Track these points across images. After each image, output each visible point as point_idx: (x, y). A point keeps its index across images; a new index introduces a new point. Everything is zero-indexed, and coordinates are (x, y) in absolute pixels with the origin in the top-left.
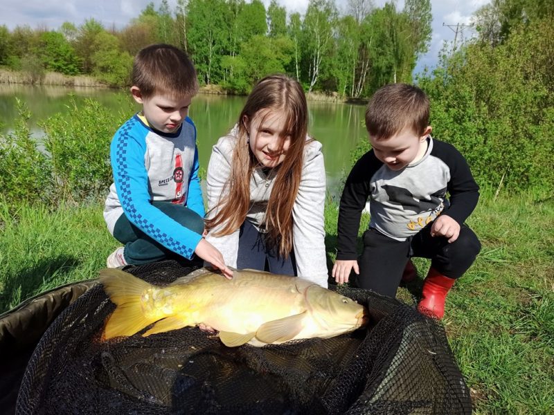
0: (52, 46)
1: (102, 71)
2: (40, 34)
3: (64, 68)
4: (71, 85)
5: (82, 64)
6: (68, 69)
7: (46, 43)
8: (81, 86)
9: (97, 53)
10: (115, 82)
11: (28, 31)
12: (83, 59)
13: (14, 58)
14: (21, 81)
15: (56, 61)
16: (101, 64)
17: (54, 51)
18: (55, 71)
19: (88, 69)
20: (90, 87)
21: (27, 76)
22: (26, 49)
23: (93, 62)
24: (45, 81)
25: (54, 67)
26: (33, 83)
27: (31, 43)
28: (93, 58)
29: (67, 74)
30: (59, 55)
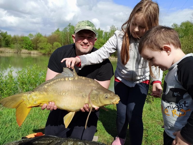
0: (25, 41)
1: (41, 49)
2: (22, 37)
3: (28, 48)
4: (30, 53)
5: (34, 47)
6: (29, 48)
7: (23, 40)
8: (33, 54)
9: (39, 43)
10: (45, 53)
11: (18, 36)
12: (35, 45)
13: (12, 45)
14: (14, 52)
15: (26, 46)
16: (40, 47)
18: (25, 49)
19: (36, 48)
20: (36, 54)
21: (16, 51)
22: (17, 42)
23: (38, 46)
24: (21, 52)
26: (17, 53)
27: (18, 40)
29: (29, 50)
30: (27, 44)
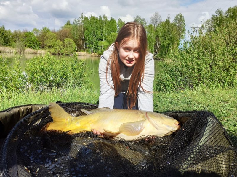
2: (24, 33)
4: (36, 53)
5: (41, 45)
6: (35, 47)
7: (27, 37)
8: (40, 54)
9: (47, 40)
10: (54, 52)
11: (19, 32)
12: (41, 43)
13: (13, 43)
14: (16, 52)
15: (30, 44)
16: (48, 45)
20: (44, 54)
21: (18, 50)
22: (18, 39)
25: (29, 46)
26: (20, 53)
27: (20, 37)
28: (45, 43)
29: (34, 49)
30: (31, 41)
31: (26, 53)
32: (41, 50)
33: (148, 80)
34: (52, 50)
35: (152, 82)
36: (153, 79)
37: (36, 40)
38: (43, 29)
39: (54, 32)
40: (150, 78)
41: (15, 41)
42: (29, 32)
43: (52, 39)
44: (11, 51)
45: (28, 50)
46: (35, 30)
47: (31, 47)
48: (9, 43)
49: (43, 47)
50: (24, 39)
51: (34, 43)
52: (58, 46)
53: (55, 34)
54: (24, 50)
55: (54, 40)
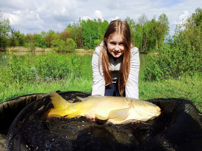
0: (38, 39)
1: (54, 46)
2: (34, 36)
4: (44, 51)
5: (47, 45)
6: (43, 46)
7: (36, 38)
8: (47, 52)
9: (52, 41)
11: (31, 35)
12: (48, 43)
13: (26, 44)
14: (28, 51)
15: (39, 44)
16: (54, 44)
17: (39, 40)
21: (29, 49)
23: (51, 44)
25: (39, 46)
26: (32, 51)
27: (31, 39)
28: (51, 42)
29: (42, 48)
30: (40, 42)
31: (36, 51)
32: (48, 48)
33: (135, 71)
34: (57, 49)
35: (137, 73)
36: (139, 70)
37: (44, 41)
38: (49, 32)
39: (58, 34)
40: (136, 69)
41: (27, 42)
42: (39, 34)
43: (57, 39)
44: (25, 50)
45: (38, 49)
46: (43, 33)
47: (40, 46)
48: (23, 44)
49: (49, 46)
50: (34, 41)
51: (42, 43)
52: (61, 45)
53: (59, 36)
54: (35, 49)
55: (58, 40)
